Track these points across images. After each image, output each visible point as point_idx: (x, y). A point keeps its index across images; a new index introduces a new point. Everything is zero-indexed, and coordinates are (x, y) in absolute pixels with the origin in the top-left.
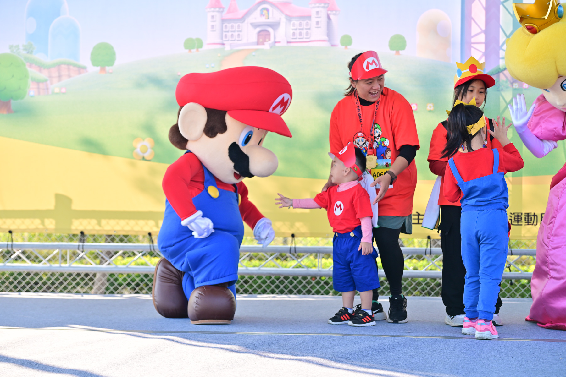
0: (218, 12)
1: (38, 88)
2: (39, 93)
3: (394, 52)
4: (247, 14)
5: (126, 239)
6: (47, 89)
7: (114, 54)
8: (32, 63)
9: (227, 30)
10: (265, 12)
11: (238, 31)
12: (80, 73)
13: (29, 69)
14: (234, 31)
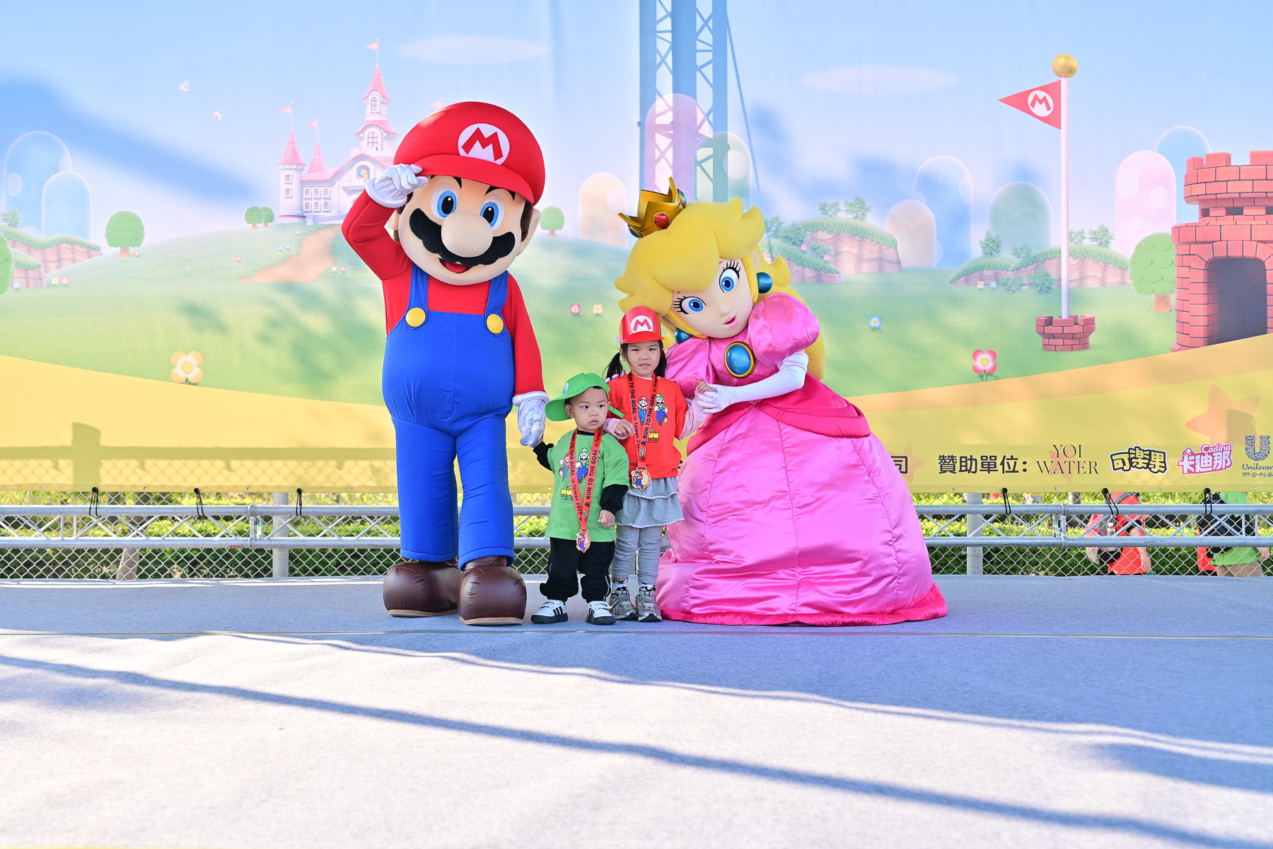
0: (296, 170)
1: (27, 277)
2: (28, 286)
3: (547, 232)
4: (339, 174)
5: (164, 498)
6: (41, 279)
7: (142, 229)
8: (16, 241)
9: (310, 197)
10: (364, 172)
11: (325, 199)
12: (91, 257)
13: (12, 249)
14: (320, 199)
